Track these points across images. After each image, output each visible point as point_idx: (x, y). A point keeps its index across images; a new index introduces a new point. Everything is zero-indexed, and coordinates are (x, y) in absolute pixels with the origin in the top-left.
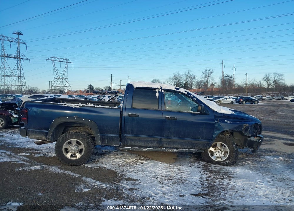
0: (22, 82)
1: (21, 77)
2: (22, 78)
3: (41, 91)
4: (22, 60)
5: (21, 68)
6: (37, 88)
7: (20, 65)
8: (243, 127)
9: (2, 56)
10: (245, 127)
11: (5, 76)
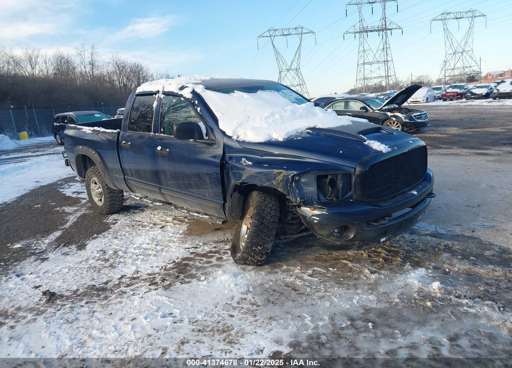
0: (389, 72)
1: (387, 61)
2: (390, 63)
3: (434, 81)
4: (389, 32)
5: (388, 46)
6: (427, 76)
7: (386, 41)
8: (275, 178)
9: (360, 32)
10: (280, 178)
11: (364, 64)
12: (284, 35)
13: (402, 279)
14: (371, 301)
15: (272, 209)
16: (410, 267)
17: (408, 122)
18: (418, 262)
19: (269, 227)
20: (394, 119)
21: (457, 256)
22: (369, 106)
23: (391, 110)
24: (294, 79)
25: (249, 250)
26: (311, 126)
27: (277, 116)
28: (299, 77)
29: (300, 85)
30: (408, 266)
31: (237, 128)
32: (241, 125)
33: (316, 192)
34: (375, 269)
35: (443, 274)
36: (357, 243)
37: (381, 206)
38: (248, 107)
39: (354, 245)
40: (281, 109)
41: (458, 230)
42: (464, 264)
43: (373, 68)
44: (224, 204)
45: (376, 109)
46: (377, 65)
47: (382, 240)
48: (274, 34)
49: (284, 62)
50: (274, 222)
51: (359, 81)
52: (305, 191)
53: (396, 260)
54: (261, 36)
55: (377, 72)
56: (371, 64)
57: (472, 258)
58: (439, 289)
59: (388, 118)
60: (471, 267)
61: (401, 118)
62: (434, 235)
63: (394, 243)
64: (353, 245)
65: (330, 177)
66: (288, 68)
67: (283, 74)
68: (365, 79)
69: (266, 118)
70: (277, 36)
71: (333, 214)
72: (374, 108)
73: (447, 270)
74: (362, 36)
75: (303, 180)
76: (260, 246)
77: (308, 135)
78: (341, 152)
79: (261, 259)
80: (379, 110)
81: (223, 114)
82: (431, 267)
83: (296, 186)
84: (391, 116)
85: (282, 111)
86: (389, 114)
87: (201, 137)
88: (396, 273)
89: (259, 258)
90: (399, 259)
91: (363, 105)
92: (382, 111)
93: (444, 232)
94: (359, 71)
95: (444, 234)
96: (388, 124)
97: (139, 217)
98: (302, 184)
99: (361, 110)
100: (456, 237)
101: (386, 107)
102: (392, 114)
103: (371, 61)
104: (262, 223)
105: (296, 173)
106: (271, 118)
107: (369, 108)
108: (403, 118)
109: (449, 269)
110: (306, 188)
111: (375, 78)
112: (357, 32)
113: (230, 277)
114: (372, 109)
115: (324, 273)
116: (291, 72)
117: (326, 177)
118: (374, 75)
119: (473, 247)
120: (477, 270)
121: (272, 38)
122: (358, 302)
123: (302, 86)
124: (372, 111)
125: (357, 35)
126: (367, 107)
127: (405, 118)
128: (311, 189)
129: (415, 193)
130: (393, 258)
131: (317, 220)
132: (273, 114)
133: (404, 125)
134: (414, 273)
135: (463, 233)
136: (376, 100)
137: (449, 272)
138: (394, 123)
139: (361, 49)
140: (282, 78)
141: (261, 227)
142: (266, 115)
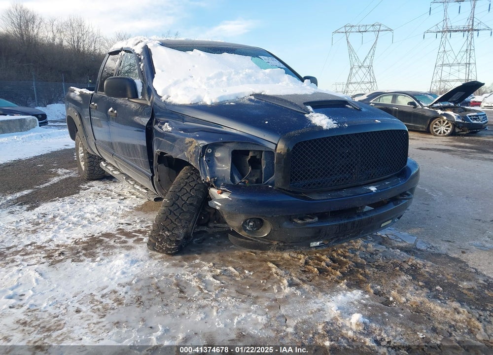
0: (470, 75)
8: (187, 148)
9: (442, 32)
10: (192, 149)
11: (443, 65)
12: (360, 32)
13: (322, 300)
14: (256, 324)
15: (193, 188)
16: (344, 286)
17: (460, 122)
18: (361, 281)
19: (182, 210)
20: (445, 118)
21: (418, 281)
22: (418, 102)
23: (442, 108)
24: (365, 76)
25: (155, 234)
26: (257, 91)
27: (224, 78)
28: (370, 74)
29: (371, 82)
30: (343, 285)
31: (170, 86)
32: (176, 83)
33: (230, 171)
34: (298, 281)
35: (382, 303)
36: (276, 243)
37: (310, 199)
38: (196, 66)
39: (271, 244)
40: (233, 70)
41: (443, 248)
42: (419, 295)
43: (452, 71)
44: (152, 177)
45: (426, 105)
46: (457, 68)
47: (313, 244)
48: (349, 31)
49: (357, 59)
50: (191, 204)
51: (434, 83)
52: (218, 169)
53: (335, 274)
54: (337, 32)
55: (457, 74)
56: (450, 65)
57: (438, 287)
58: (357, 324)
59: (437, 116)
60: (426, 300)
61: (453, 117)
62: (407, 250)
63: (348, 252)
64: (269, 245)
65: (251, 154)
66: (360, 65)
67: (354, 71)
68: (441, 81)
69: (209, 79)
70: (353, 32)
71: (238, 200)
72: (424, 105)
73: (391, 299)
74: (444, 36)
75: (218, 155)
76: (168, 231)
77: (248, 102)
78: (267, 122)
79: (170, 247)
80: (429, 107)
81: (163, 71)
82: (372, 291)
83: (208, 161)
84: (441, 114)
85: (233, 73)
86: (440, 112)
87: (136, 96)
88: (321, 290)
89: (168, 246)
90: (338, 273)
91: (412, 100)
92: (433, 108)
93: (423, 247)
94: (436, 72)
95: (422, 251)
96: (437, 122)
97: (112, 186)
98: (215, 159)
99: (409, 106)
100: (434, 256)
101: (438, 105)
102: (443, 112)
103: (451, 62)
104: (174, 203)
105: (206, 143)
106: (215, 80)
107: (417, 104)
108: (455, 117)
109: (394, 298)
110: (219, 164)
111: (453, 81)
112: (439, 32)
113: (126, 263)
114: (421, 105)
115: (235, 276)
116: (363, 69)
117: (247, 153)
118: (452, 78)
119: (448, 273)
120: (432, 306)
121: (348, 34)
122: (239, 322)
123: (372, 84)
124: (420, 107)
125: (440, 35)
126: (416, 102)
127: (458, 117)
128: (224, 167)
129: (373, 189)
130: (333, 270)
131: (219, 206)
132: (220, 75)
133: (455, 125)
134: (345, 295)
135: (449, 252)
136: (429, 96)
137: (392, 302)
138: (444, 122)
139: (442, 49)
140: (353, 74)
141: (171, 209)
142: (210, 76)
